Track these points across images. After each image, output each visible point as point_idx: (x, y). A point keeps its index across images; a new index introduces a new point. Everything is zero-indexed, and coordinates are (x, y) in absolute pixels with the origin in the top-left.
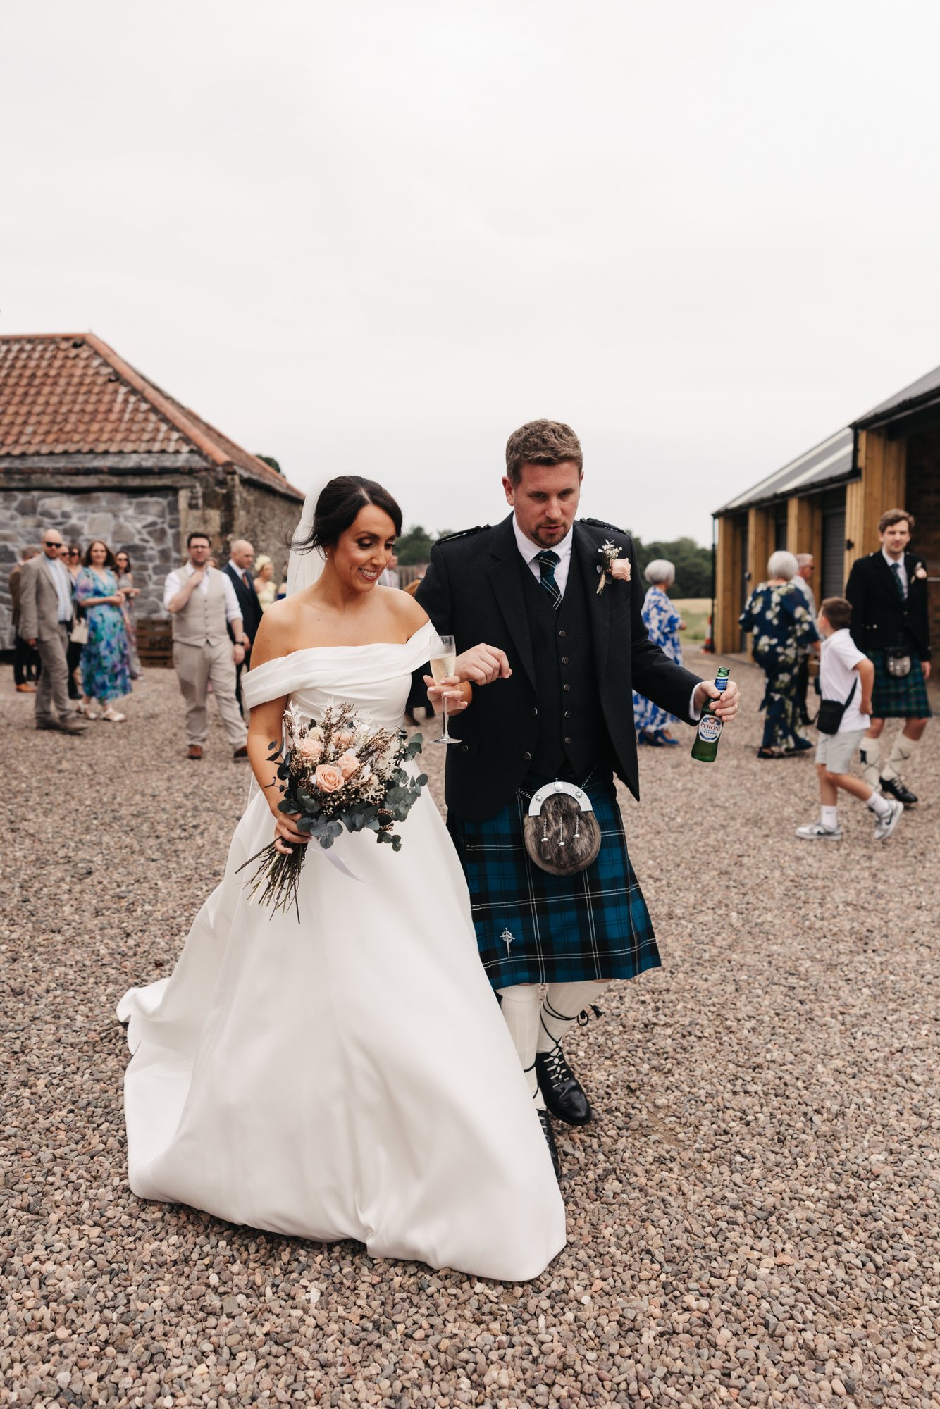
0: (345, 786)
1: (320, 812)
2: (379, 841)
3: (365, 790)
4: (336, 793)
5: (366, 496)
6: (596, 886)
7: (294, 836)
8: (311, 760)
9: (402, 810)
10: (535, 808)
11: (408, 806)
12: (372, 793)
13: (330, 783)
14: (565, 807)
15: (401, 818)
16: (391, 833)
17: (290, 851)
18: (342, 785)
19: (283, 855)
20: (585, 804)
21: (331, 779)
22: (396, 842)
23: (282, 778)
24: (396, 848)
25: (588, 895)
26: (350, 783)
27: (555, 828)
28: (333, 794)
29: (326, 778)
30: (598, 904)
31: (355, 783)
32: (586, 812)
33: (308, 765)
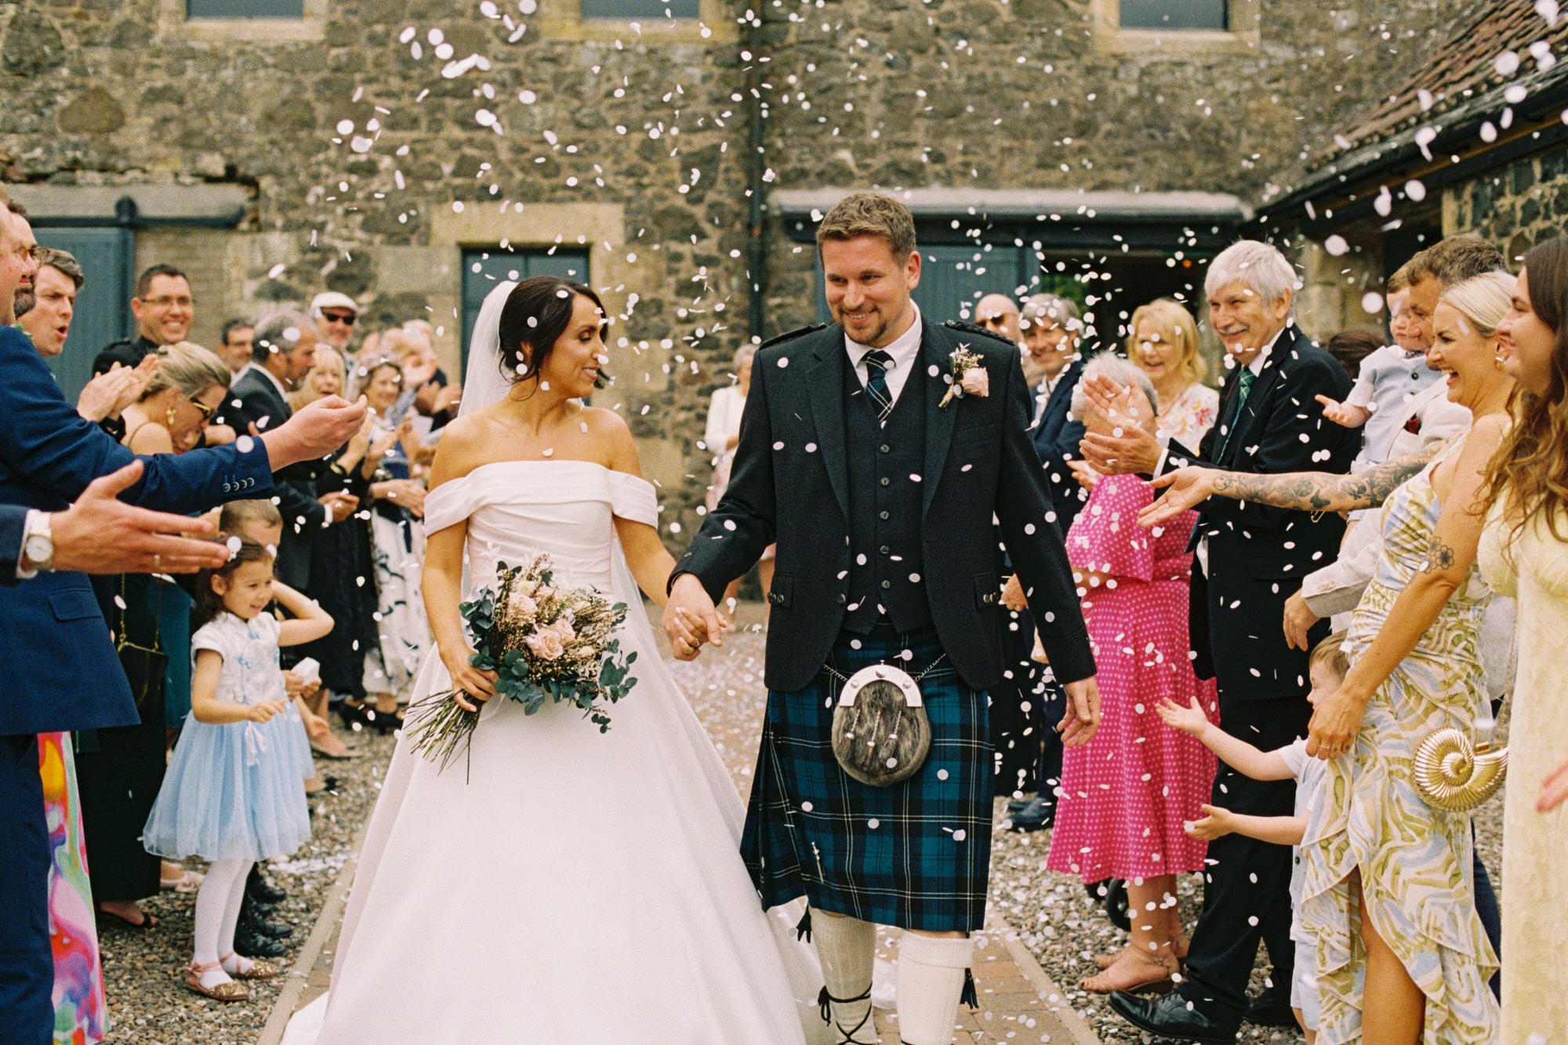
6: (916, 808)
10: (848, 696)
14: (886, 699)
20: (913, 697)
25: (905, 818)
27: (868, 724)
30: (916, 830)
32: (913, 708)
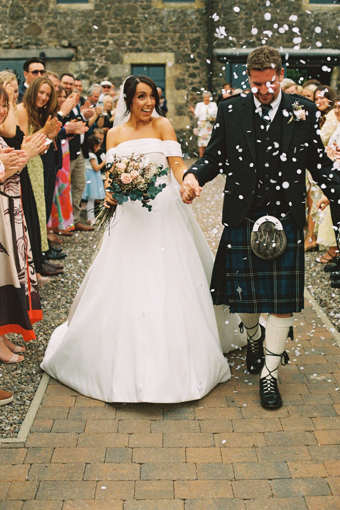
0: (132, 182)
1: (121, 191)
2: (143, 206)
3: (139, 184)
4: (128, 184)
5: (138, 80)
7: (112, 201)
8: (121, 171)
9: (153, 195)
11: (156, 194)
12: (141, 186)
13: (126, 180)
15: (153, 198)
16: (148, 204)
17: (109, 207)
18: (131, 181)
19: (106, 208)
21: (127, 179)
22: (150, 208)
23: (110, 178)
24: (150, 210)
26: (134, 181)
28: (127, 184)
29: (125, 178)
31: (136, 182)
33: (119, 173)
